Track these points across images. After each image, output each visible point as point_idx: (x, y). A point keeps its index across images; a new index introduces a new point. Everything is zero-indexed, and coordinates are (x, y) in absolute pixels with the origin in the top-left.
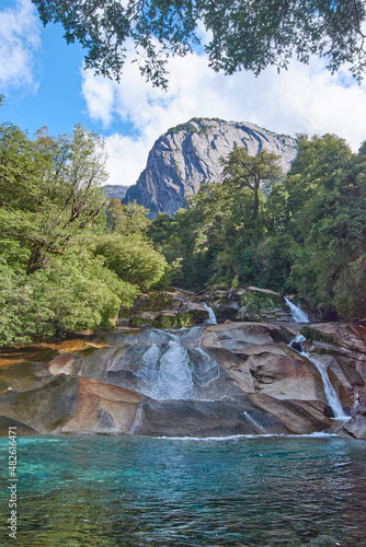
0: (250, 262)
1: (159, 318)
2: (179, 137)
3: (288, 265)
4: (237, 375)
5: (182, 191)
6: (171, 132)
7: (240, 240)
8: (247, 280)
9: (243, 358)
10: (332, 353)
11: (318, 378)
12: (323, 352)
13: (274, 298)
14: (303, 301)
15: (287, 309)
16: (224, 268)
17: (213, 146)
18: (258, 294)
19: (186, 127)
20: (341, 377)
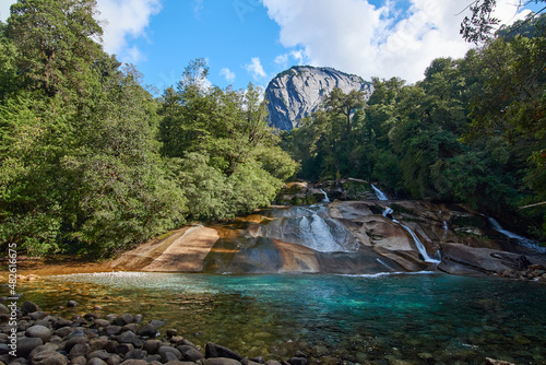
0: (346, 162)
1: (294, 199)
2: (285, 79)
3: (372, 163)
4: (359, 235)
5: (288, 114)
6: (279, 76)
7: (338, 148)
8: (345, 173)
9: (360, 224)
10: (414, 220)
11: (410, 237)
12: (409, 220)
13: (365, 185)
14: (383, 186)
15: (373, 191)
16: (330, 166)
17: (307, 85)
18: (355, 183)
19: (288, 72)
20: (424, 236)
